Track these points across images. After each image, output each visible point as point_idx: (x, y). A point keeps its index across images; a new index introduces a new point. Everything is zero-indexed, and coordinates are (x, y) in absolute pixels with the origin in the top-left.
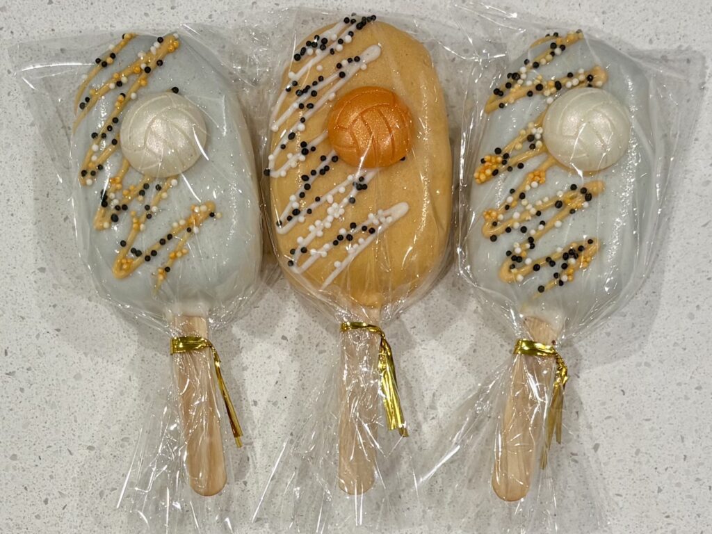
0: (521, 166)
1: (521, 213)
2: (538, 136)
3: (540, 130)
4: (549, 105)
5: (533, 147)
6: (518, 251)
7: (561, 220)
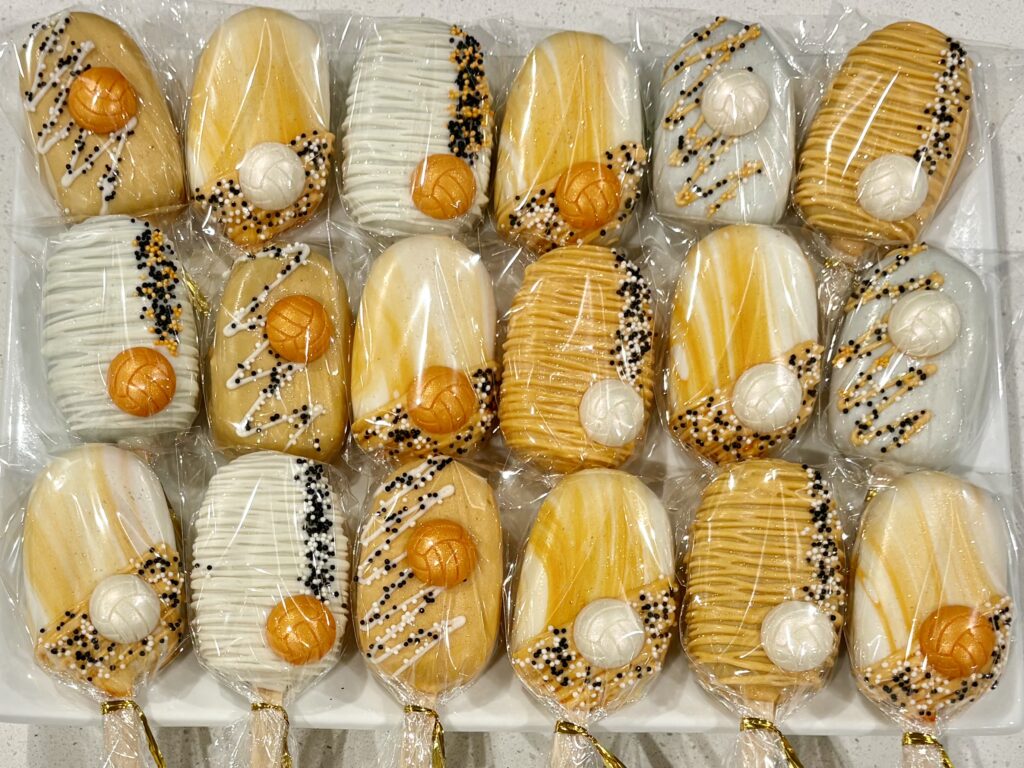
0: (869, 354)
1: (868, 391)
2: (883, 330)
3: (885, 326)
4: (893, 305)
5: (879, 339)
6: (864, 421)
7: (901, 396)
